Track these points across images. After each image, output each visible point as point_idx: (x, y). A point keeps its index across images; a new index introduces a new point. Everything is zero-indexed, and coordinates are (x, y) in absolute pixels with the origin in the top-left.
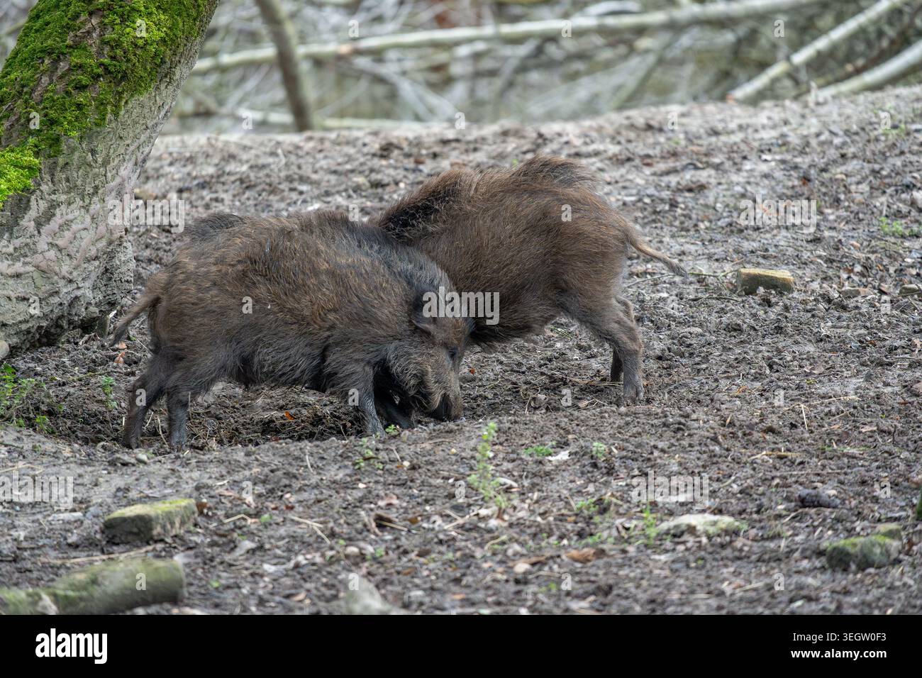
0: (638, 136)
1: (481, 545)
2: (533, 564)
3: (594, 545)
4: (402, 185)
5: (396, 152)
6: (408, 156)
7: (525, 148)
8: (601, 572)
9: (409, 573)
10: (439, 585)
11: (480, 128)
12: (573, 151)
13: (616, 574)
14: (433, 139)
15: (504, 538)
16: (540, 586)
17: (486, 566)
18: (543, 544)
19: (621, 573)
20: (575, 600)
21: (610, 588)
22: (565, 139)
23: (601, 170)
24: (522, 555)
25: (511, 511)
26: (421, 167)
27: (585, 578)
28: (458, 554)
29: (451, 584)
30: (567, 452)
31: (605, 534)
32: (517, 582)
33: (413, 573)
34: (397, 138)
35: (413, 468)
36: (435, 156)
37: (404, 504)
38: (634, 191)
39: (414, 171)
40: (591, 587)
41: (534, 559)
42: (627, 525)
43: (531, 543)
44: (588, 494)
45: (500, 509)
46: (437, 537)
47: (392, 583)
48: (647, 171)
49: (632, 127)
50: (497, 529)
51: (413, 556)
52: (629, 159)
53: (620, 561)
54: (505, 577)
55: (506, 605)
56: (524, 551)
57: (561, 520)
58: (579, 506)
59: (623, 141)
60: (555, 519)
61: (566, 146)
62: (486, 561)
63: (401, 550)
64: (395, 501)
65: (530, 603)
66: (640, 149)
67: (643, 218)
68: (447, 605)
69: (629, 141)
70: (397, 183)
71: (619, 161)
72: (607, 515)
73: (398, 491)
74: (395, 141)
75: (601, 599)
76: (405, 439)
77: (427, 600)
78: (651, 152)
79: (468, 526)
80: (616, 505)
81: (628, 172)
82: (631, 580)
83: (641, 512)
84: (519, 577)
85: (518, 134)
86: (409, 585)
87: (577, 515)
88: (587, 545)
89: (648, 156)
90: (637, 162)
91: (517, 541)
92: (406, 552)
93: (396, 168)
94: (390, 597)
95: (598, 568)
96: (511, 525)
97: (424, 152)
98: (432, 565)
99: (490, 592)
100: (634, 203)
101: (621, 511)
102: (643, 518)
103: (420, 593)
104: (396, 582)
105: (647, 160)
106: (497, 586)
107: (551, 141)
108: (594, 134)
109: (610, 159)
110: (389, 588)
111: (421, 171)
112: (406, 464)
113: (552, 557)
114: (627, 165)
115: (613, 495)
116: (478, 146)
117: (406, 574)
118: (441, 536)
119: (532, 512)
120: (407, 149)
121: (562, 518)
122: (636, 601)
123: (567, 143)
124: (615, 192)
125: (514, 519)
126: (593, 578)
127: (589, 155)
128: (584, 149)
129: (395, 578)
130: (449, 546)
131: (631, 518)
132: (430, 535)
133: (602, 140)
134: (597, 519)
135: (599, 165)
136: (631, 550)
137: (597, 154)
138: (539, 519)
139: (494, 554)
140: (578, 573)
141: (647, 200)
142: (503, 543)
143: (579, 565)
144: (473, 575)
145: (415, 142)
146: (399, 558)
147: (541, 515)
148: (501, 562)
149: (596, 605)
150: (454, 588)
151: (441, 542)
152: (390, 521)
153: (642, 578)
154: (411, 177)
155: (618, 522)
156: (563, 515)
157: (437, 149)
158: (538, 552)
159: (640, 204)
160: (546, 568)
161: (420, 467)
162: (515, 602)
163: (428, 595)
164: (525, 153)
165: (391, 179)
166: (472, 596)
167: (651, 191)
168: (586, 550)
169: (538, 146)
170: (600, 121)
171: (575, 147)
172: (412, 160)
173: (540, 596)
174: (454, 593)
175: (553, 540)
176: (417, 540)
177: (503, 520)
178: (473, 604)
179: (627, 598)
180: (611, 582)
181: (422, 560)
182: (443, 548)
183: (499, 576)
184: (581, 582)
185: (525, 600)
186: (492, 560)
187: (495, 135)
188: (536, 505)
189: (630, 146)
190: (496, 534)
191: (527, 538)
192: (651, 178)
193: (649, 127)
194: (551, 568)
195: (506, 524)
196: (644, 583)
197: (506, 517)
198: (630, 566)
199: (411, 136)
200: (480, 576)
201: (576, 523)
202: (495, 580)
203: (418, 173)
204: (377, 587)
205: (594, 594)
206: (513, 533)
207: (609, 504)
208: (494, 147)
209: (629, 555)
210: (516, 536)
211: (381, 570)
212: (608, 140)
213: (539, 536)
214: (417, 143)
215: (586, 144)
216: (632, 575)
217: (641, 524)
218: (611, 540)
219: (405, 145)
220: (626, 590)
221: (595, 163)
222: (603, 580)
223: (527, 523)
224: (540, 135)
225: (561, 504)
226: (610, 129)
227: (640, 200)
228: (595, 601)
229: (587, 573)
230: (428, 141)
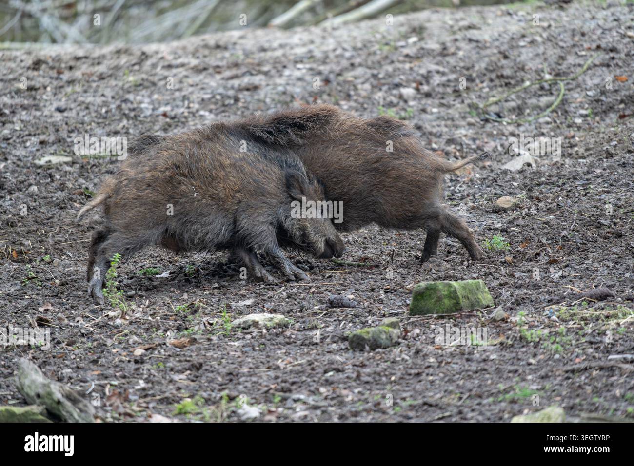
0: (210, 53)
1: (111, 337)
2: (147, 350)
3: (189, 335)
4: (49, 89)
5: (44, 66)
6: (52, 68)
7: (133, 62)
8: (194, 355)
9: (61, 357)
10: (82, 365)
11: (101, 48)
12: (166, 64)
13: (205, 356)
14: (69, 57)
15: (126, 331)
16: (152, 365)
17: (114, 351)
18: (154, 335)
19: (207, 355)
20: (177, 374)
21: (201, 365)
22: (160, 56)
23: (186, 77)
24: (139, 343)
25: (130, 313)
26: (62, 76)
27: (183, 359)
28: (95, 343)
29: (91, 364)
30: (168, 272)
31: (197, 328)
32: (136, 362)
33: (64, 357)
34: (45, 56)
35: (62, 284)
36: (71, 68)
37: (57, 310)
38: (209, 91)
39: (57, 79)
40: (187, 365)
41: (147, 346)
42: (211, 322)
43: (145, 335)
44: (184, 300)
45: (123, 312)
46: (80, 331)
47: (50, 364)
48: (218, 77)
49: (206, 46)
50: (121, 326)
51: (64, 345)
52: (205, 69)
53: (207, 346)
54: (127, 359)
55: (129, 378)
56: (141, 341)
57: (165, 319)
58: (177, 309)
59: (201, 56)
60: (161, 318)
61: (162, 61)
62: (114, 348)
63: (55, 341)
64: (50, 308)
65: (146, 376)
66: (212, 62)
67: (216, 109)
68: (88, 379)
69: (205, 56)
70: (45, 88)
71: (198, 70)
72: (197, 315)
73: (52, 301)
74: (43, 58)
75: (194, 373)
76: (56, 265)
77: (74, 375)
78: (220, 64)
79: (101, 324)
80: (203, 308)
81: (205, 78)
82: (215, 359)
83: (221, 312)
84: (137, 358)
85: (127, 51)
86: (62, 365)
87: (176, 315)
88: (184, 336)
89: (218, 67)
90: (211, 70)
91: (135, 334)
92: (59, 343)
93: (44, 77)
94: (49, 374)
95: (192, 351)
96: (131, 323)
97: (63, 65)
98: (77, 351)
99: (118, 369)
100: (210, 99)
101: (207, 312)
102: (222, 317)
103: (70, 370)
104: (53, 363)
105: (218, 69)
106: (123, 365)
107: (152, 56)
108: (180, 52)
109: (192, 69)
110: (48, 367)
111: (61, 79)
112: (57, 281)
113: (160, 345)
114: (204, 73)
115: (200, 301)
116: (100, 60)
117: (59, 358)
118: (83, 331)
119: (145, 313)
120: (51, 64)
121: (166, 317)
122: (219, 374)
123: (162, 58)
124: (196, 92)
125: (133, 318)
126: (188, 359)
127: (177, 67)
128: (175, 62)
129: (52, 360)
130: (88, 338)
131: (213, 317)
132: (76, 330)
133: (187, 56)
134: (190, 317)
135: (185, 73)
136: (214, 338)
137: (183, 65)
138: (150, 318)
139: (120, 343)
140: (178, 355)
141: (218, 97)
142: (126, 335)
143: (179, 350)
144: (105, 357)
145: (57, 58)
146: (55, 347)
147: (151, 315)
148: (125, 348)
149: (191, 377)
150: (92, 366)
151: (83, 335)
152: (47, 321)
153: (222, 358)
154: (55, 83)
155: (205, 319)
156: (166, 315)
157: (72, 63)
158: (150, 341)
159: (213, 100)
160: (156, 352)
161: (67, 284)
162: (135, 376)
163: (76, 372)
164: (134, 65)
165: (41, 85)
166: (105, 372)
167: (221, 90)
168: (183, 339)
169: (142, 60)
170: (183, 42)
171: (168, 61)
172: (55, 71)
173: (152, 371)
174: (93, 371)
175: (160, 332)
176: (66, 334)
177: (125, 319)
178: (106, 378)
179: (212, 372)
180: (201, 361)
181: (70, 348)
182: (84, 340)
183: (124, 358)
184: (180, 361)
185: (142, 374)
186: (118, 347)
187: (111, 52)
188: (148, 309)
189: (207, 60)
190: (121, 329)
191: (142, 331)
192: (221, 82)
193: (218, 47)
194: (159, 352)
195: (127, 322)
196: (224, 361)
197: (127, 317)
198: (214, 350)
199: (53, 54)
200: (110, 358)
201: (176, 321)
202: (121, 361)
203: (59, 81)
204: (40, 367)
205: (189, 369)
206: (132, 328)
207: (198, 307)
208: (112, 61)
209: (213, 342)
210: (135, 331)
211: (42, 355)
212: (190, 56)
213: (151, 330)
214: (58, 59)
215: (175, 59)
216: (215, 356)
217: (220, 321)
218: (201, 332)
219: (50, 61)
220: (211, 367)
221: (182, 72)
222: (196, 360)
223: (142, 321)
224: (143, 53)
225: (165, 308)
226: (191, 48)
227: (213, 97)
228: (190, 374)
229: (184, 355)
230: (66, 58)
